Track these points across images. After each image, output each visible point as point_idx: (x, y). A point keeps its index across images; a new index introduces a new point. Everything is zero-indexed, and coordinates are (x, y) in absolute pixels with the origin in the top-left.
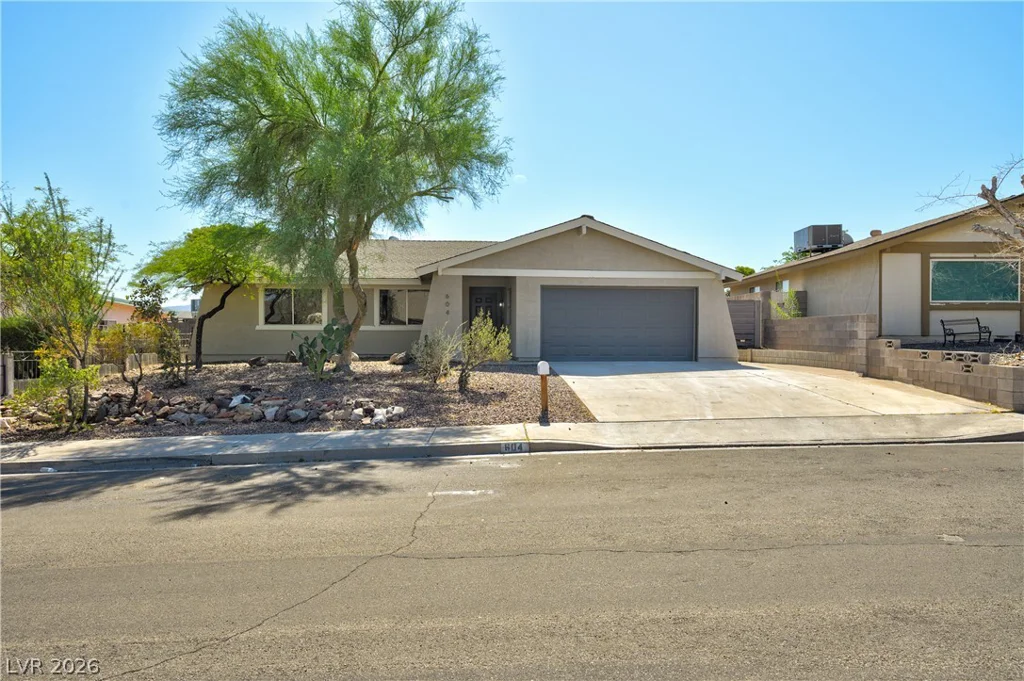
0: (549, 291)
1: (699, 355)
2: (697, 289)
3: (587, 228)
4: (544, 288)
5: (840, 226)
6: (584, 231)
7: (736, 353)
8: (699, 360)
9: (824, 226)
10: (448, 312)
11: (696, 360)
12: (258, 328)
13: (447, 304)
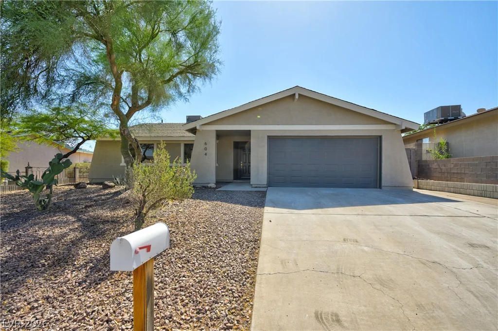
0: (273, 140)
1: (383, 184)
2: (381, 137)
3: (299, 94)
4: (269, 138)
5: (460, 106)
6: (297, 97)
7: (411, 183)
8: (383, 188)
9: (449, 106)
10: (206, 154)
11: (380, 187)
12: (121, 165)
13: (206, 149)
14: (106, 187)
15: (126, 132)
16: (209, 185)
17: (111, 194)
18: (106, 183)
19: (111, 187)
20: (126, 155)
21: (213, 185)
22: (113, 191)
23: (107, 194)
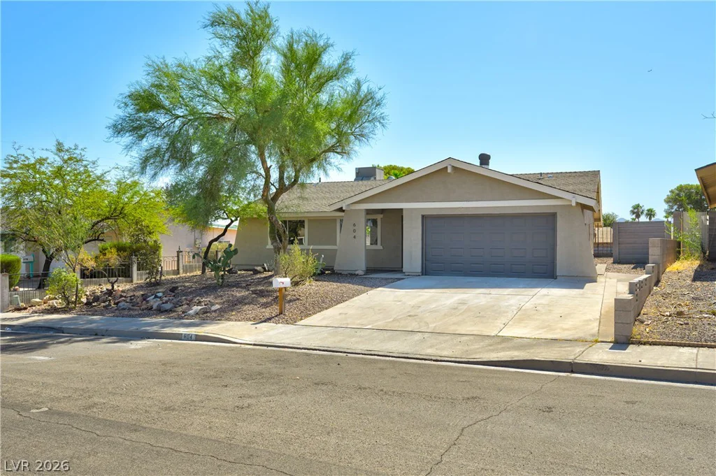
0: (428, 220)
1: (558, 274)
2: (555, 214)
3: (452, 166)
4: (424, 217)
6: (450, 169)
8: (558, 278)
10: (355, 237)
11: (555, 277)
12: (268, 247)
13: (354, 231)
14: (256, 272)
15: (274, 219)
16: (357, 273)
17: (261, 278)
18: (256, 268)
19: (260, 272)
20: (273, 239)
21: (360, 272)
22: (263, 276)
23: (258, 278)
